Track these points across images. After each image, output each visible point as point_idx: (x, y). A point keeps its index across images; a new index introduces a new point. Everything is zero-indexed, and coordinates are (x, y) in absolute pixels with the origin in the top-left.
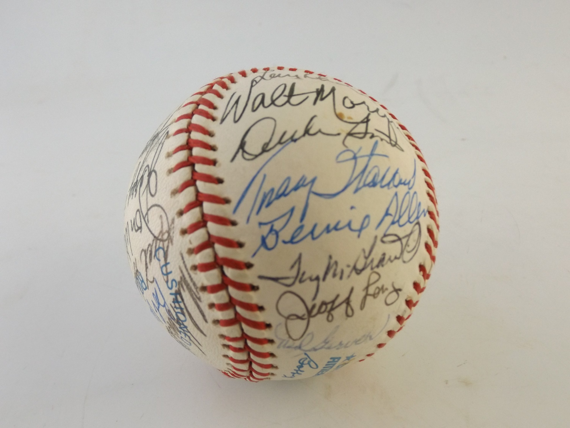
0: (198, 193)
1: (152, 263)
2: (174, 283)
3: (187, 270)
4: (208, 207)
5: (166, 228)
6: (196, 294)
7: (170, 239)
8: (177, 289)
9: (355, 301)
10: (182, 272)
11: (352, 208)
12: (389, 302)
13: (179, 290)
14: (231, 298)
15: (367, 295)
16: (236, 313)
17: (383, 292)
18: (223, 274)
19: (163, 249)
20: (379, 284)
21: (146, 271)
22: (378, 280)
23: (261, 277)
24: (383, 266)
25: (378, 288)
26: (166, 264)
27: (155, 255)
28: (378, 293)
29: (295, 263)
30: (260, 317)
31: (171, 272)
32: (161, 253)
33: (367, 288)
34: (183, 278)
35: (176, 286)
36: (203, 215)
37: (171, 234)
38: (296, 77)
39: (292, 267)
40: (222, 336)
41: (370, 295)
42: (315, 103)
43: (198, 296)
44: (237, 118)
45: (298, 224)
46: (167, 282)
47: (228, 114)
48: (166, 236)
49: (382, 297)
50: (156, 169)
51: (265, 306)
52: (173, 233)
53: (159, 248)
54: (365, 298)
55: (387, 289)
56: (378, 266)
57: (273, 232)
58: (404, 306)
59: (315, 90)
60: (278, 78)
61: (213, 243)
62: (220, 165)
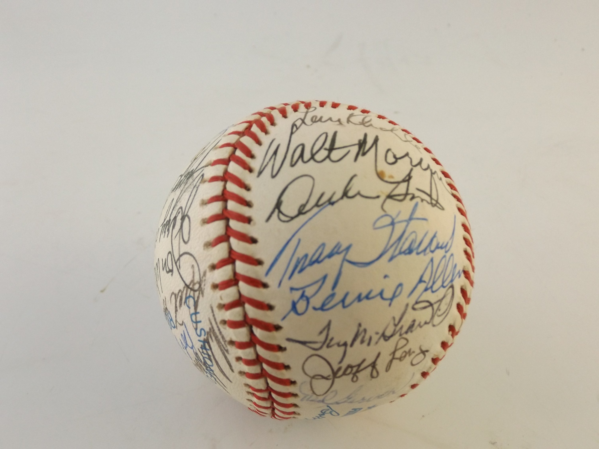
0: (231, 250)
1: (182, 308)
2: (203, 332)
3: (216, 323)
4: (241, 267)
5: (197, 279)
6: (225, 346)
7: (200, 290)
8: (205, 337)
9: (381, 365)
10: (211, 324)
11: (386, 277)
12: (414, 363)
13: (208, 339)
14: (258, 356)
15: (393, 358)
16: (262, 369)
17: (410, 355)
18: (252, 333)
19: (194, 299)
20: (406, 349)
21: (176, 313)
22: (405, 345)
23: (289, 340)
24: (411, 332)
25: (405, 352)
26: (196, 313)
27: (185, 302)
28: (405, 356)
29: (324, 329)
30: (284, 374)
31: (200, 322)
32: (191, 302)
33: (394, 353)
34: (212, 329)
35: (205, 335)
36: (235, 273)
37: (202, 286)
38: (338, 123)
39: (321, 332)
40: (247, 385)
41: (397, 359)
42: (356, 159)
43: (226, 348)
44: (274, 173)
45: (330, 292)
46: (196, 329)
47: (266, 166)
48: (196, 287)
49: (408, 359)
50: (189, 214)
51: (291, 366)
52: (205, 285)
53: (190, 296)
54: (391, 361)
55: (414, 352)
56: (406, 332)
57: (304, 298)
58: (430, 363)
59: (357, 142)
60: (319, 123)
61: (244, 303)
62: (255, 224)
